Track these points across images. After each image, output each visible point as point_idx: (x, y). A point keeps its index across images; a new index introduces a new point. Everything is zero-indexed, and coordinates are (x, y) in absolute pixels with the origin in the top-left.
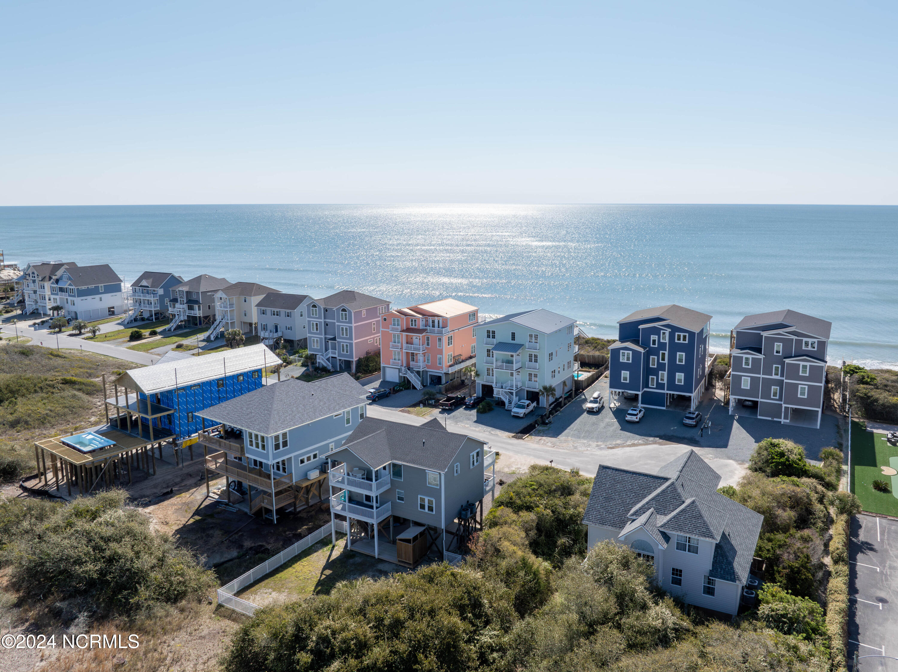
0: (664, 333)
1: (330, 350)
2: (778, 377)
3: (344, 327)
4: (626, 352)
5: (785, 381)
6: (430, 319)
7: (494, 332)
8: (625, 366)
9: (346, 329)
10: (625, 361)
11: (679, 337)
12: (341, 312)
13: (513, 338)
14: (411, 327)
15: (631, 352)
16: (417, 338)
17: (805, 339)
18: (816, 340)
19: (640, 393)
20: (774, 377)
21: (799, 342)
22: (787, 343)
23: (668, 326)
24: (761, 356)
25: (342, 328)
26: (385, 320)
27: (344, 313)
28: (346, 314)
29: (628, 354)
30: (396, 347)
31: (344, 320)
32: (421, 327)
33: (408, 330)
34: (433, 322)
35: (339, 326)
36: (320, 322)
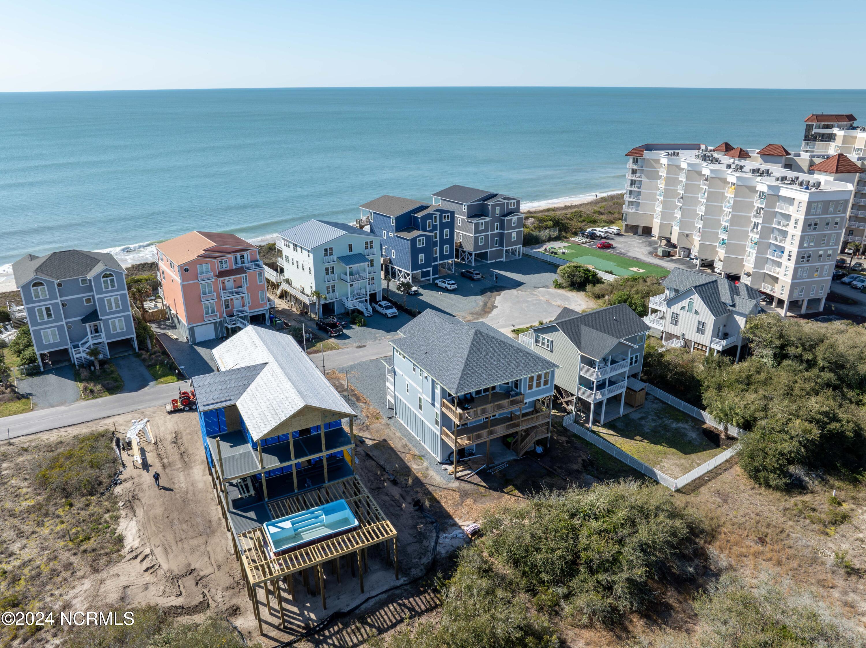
0: (436, 217)
1: (90, 336)
2: (498, 231)
3: (112, 299)
4: (421, 238)
5: (506, 232)
6: (238, 255)
7: (331, 249)
8: (421, 250)
9: (116, 300)
10: (421, 246)
11: (445, 216)
12: (102, 280)
13: (350, 249)
14: (221, 270)
15: (424, 238)
16: (229, 281)
17: (510, 201)
18: (515, 201)
19: (431, 269)
20: (496, 231)
21: (508, 203)
22: (502, 205)
23: (437, 210)
24: (489, 219)
25: (109, 301)
26: (186, 270)
27: (108, 279)
28: (112, 281)
29: (423, 239)
30: (212, 298)
31: (110, 288)
32: (234, 267)
33: (222, 274)
34: (242, 257)
35: (101, 300)
36: (55, 305)
